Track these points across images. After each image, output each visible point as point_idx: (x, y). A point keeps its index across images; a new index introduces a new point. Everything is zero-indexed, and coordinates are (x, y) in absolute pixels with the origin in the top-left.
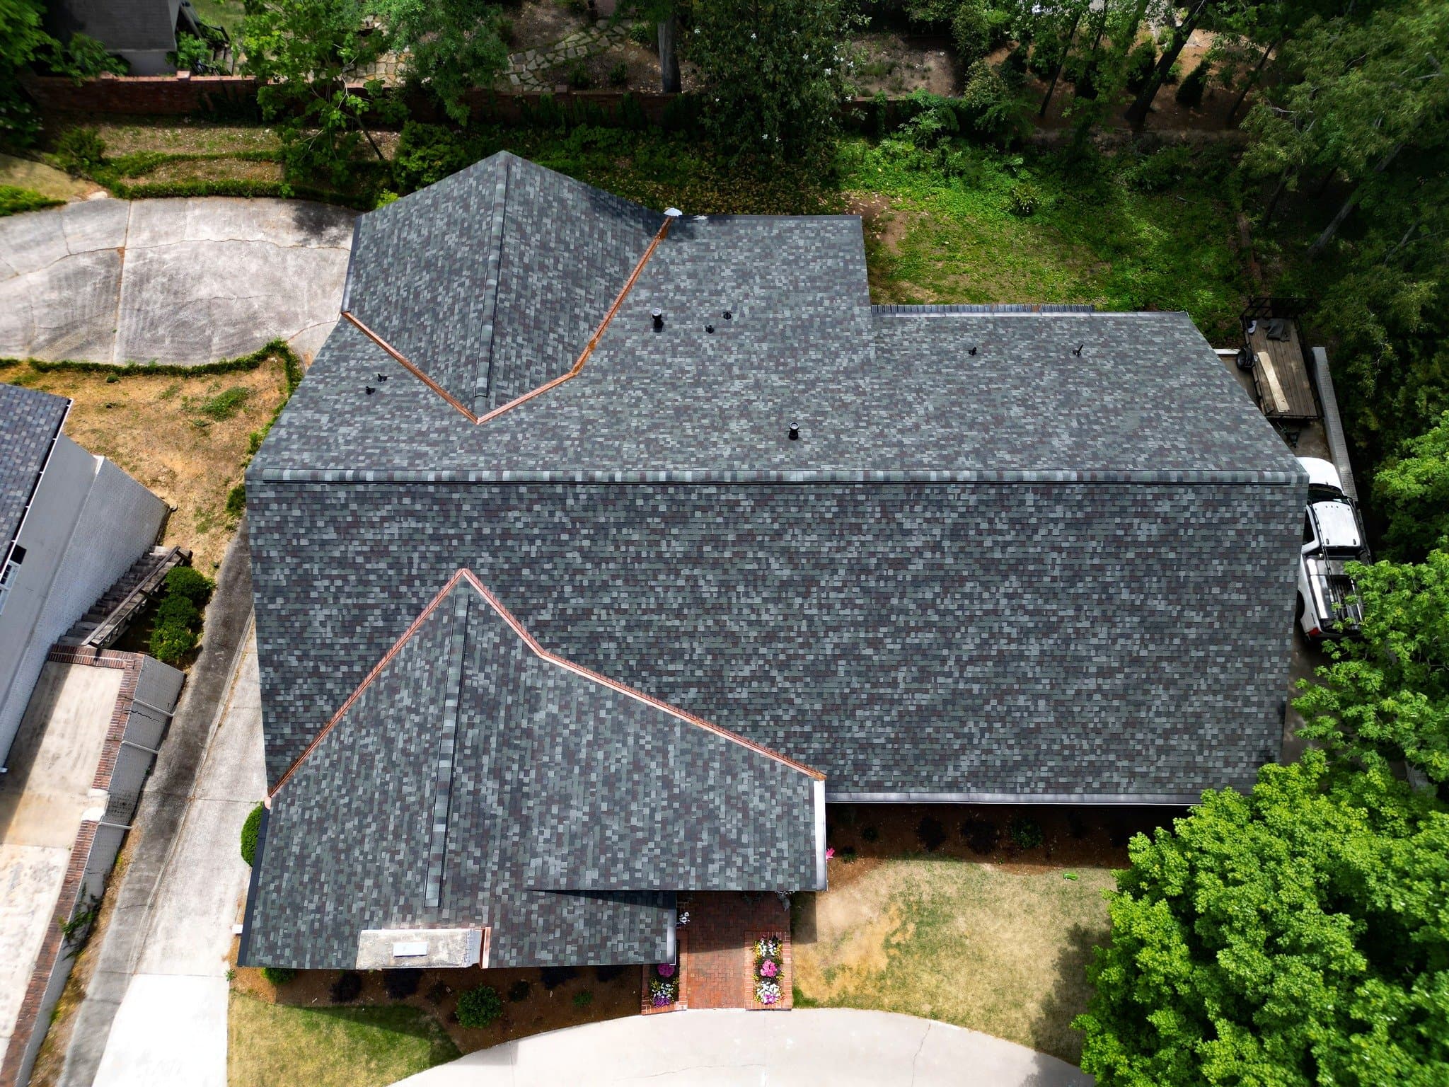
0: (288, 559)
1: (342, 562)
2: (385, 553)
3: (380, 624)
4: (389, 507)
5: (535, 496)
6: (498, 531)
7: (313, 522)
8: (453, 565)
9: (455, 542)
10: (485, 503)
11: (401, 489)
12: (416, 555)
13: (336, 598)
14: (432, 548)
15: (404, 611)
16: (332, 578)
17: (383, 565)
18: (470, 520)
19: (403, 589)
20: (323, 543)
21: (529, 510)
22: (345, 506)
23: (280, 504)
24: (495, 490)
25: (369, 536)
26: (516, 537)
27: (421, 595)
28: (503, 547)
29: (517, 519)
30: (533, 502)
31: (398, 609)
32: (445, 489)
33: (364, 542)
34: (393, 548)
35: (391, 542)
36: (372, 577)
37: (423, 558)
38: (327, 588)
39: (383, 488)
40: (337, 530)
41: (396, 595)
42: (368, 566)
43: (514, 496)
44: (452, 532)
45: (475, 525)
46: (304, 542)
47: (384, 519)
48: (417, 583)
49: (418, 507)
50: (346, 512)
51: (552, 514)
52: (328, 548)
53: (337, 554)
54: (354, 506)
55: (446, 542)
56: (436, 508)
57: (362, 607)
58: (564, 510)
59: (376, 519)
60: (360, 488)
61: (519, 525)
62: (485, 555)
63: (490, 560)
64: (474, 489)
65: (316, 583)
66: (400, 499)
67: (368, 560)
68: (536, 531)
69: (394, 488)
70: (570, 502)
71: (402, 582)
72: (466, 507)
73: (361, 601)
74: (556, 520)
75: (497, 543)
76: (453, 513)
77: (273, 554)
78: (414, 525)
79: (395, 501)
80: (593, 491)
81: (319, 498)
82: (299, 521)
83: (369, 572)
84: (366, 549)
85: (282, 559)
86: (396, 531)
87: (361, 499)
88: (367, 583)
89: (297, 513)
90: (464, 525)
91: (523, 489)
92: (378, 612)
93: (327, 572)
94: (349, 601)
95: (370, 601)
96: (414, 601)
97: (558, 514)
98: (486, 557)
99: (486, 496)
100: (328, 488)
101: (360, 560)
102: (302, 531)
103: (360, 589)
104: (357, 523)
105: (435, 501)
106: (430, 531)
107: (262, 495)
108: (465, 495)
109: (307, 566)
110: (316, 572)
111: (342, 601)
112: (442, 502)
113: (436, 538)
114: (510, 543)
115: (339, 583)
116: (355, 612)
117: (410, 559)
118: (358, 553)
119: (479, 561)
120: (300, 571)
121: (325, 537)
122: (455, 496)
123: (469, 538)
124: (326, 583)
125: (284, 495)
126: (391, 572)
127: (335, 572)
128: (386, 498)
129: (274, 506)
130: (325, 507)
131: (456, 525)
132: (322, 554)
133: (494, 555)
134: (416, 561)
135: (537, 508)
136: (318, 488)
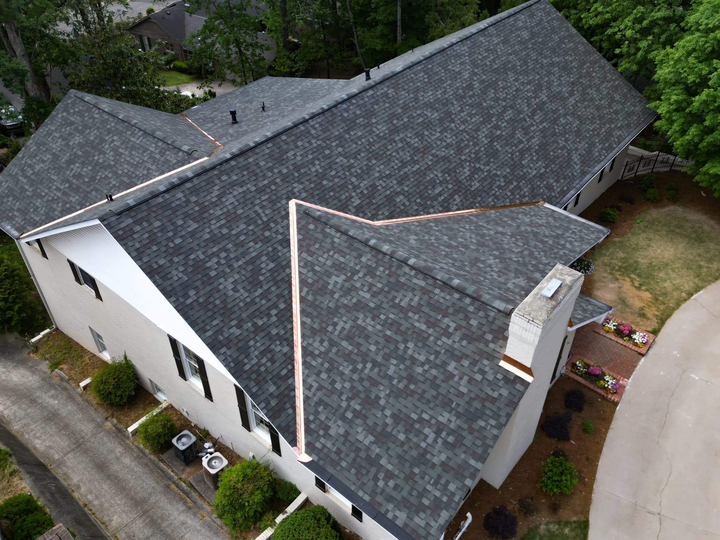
0: (176, 259)
1: (214, 240)
2: (238, 218)
3: (272, 265)
4: (217, 188)
5: (293, 138)
6: (291, 168)
7: (173, 224)
8: (284, 202)
9: (273, 187)
10: (271, 155)
11: (216, 172)
12: (257, 208)
13: (230, 266)
14: (263, 198)
15: (280, 248)
16: (216, 254)
17: (243, 226)
18: (270, 169)
19: (267, 234)
20: (192, 234)
21: (297, 147)
22: (188, 202)
23: (140, 224)
24: (270, 145)
25: (219, 213)
26: (302, 166)
27: (281, 231)
28: (301, 176)
29: (295, 155)
30: (295, 142)
31: (274, 249)
32: (241, 159)
33: (218, 219)
34: (240, 212)
35: (235, 208)
36: (242, 238)
37: (263, 207)
38: (218, 263)
39: (203, 177)
40: (194, 220)
41: (266, 240)
42: (234, 232)
43: (282, 144)
44: (266, 182)
45: (276, 171)
46: (178, 241)
47: (219, 197)
48: (272, 225)
49: (235, 178)
50: (191, 205)
51: (309, 142)
52: (197, 236)
53: (207, 236)
54: (194, 199)
55: (268, 190)
56: (245, 173)
57: (252, 261)
58: (314, 138)
59: (214, 200)
60: (189, 185)
61: (299, 158)
62: (295, 185)
63: (301, 187)
64: (257, 150)
65: (208, 265)
66: (219, 179)
67: (231, 229)
68: (310, 157)
69: (210, 174)
70: (313, 132)
71: (263, 230)
72: (262, 163)
73: (248, 258)
74: (315, 145)
75: (296, 174)
76: (258, 171)
77: (162, 262)
78: (241, 190)
79: (217, 181)
80: (319, 120)
81: (165, 206)
82: (163, 229)
83: (238, 235)
84: (223, 222)
85: (171, 261)
86: (233, 200)
87: (195, 191)
88: (242, 244)
89: (157, 224)
90: (270, 174)
91: (284, 137)
92: (264, 258)
93: (210, 252)
94: (240, 263)
95: (254, 254)
96: (280, 237)
97: (313, 141)
98: (297, 187)
99: (267, 151)
100: (167, 196)
101: (225, 231)
102: (171, 234)
103: (241, 250)
104: (204, 209)
105: (242, 169)
106: (254, 189)
107: (122, 226)
108: (256, 157)
109: (193, 256)
110: (202, 257)
111: (236, 265)
112: (246, 167)
113: (261, 191)
114: (303, 171)
115: (223, 255)
116: (250, 268)
117: (255, 212)
118: (221, 227)
119: (296, 190)
120: (191, 263)
121: (190, 229)
122: (251, 160)
123: (278, 180)
124: (215, 260)
125: (139, 216)
126: (251, 228)
127: (215, 249)
128: (210, 183)
129: (138, 228)
130: (175, 210)
131: (265, 177)
132: (197, 242)
133: (300, 182)
134: (260, 211)
135: (299, 144)
136: (160, 200)
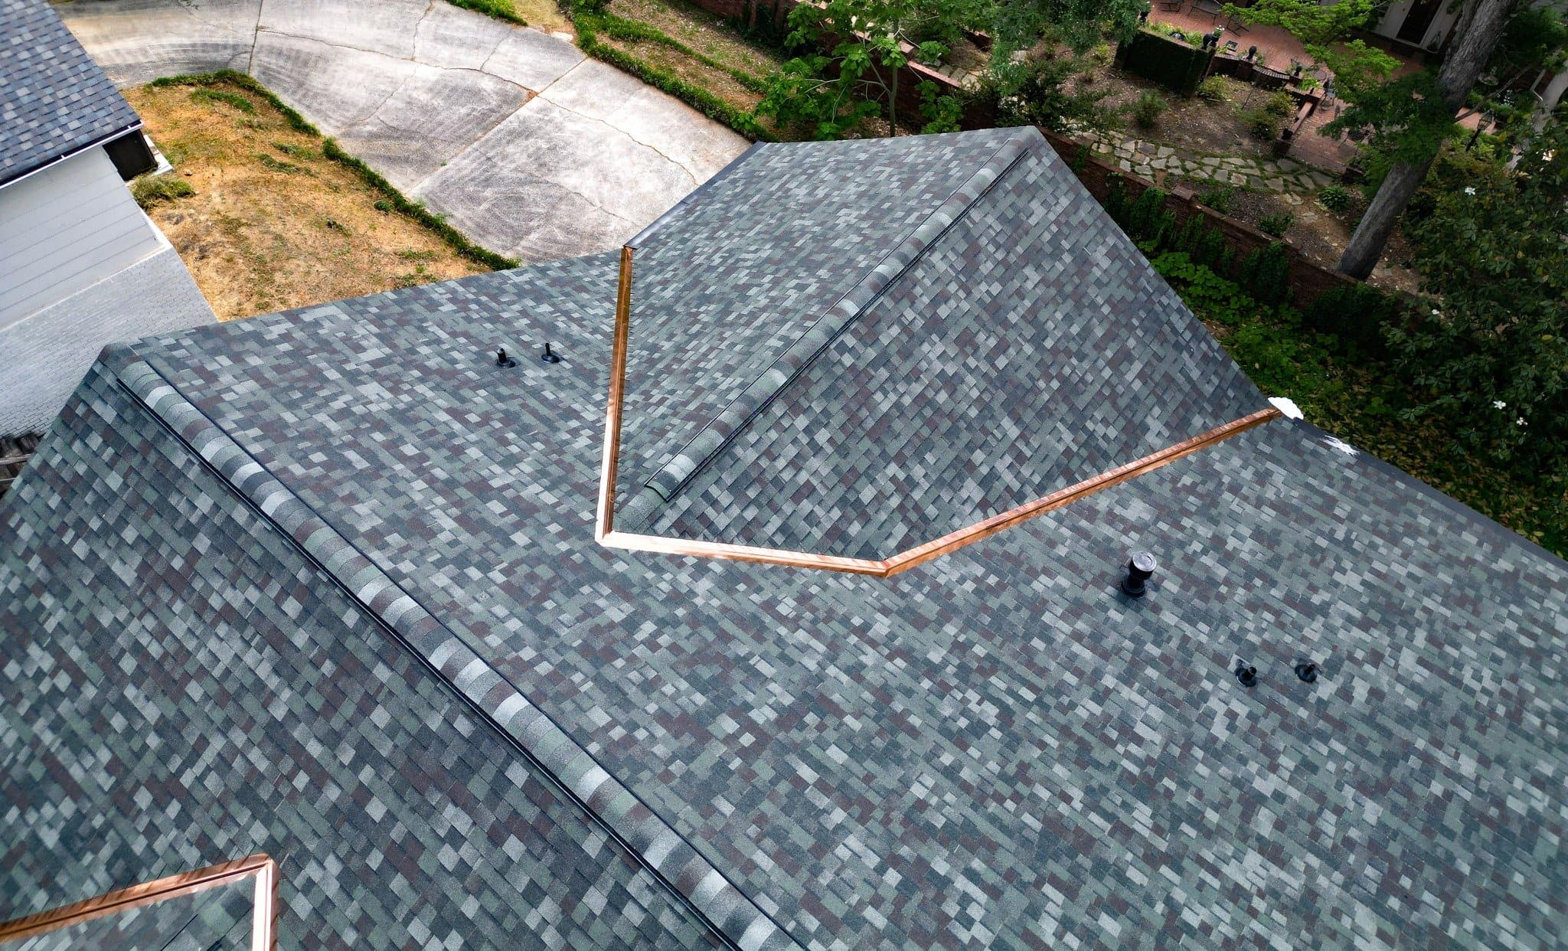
0: (34, 562)
1: (99, 642)
2: (173, 688)
3: (50, 839)
4: (253, 594)
5: (530, 813)
6: (397, 833)
7: (122, 521)
8: (259, 832)
9: (301, 780)
10: (423, 739)
11: (303, 575)
12: (217, 743)
13: (35, 712)
14: (254, 755)
15: (106, 852)
16: (62, 662)
17: (151, 712)
18: (366, 753)
19: (143, 799)
20: (106, 577)
21: (496, 838)
22: (190, 531)
23: (106, 443)
24: (463, 726)
25: (179, 628)
26: (418, 879)
27: (160, 845)
28: (376, 882)
29: (455, 838)
30: (514, 824)
31: (101, 835)
32: (373, 640)
33: (161, 633)
34: (195, 690)
35: (202, 672)
36: (118, 722)
37: (223, 764)
38: (40, 675)
39: (276, 546)
40: (144, 568)
41: (121, 801)
42: (130, 692)
43: (489, 771)
44: (314, 749)
45: (366, 774)
46: (80, 549)
47: (227, 614)
48: (174, 809)
49: (300, 639)
50: (183, 546)
51: (533, 894)
52: (104, 593)
53: (106, 620)
54: (202, 543)
55: (287, 765)
56: (328, 667)
57: (56, 773)
58: (567, 906)
59: (215, 602)
60: (241, 514)
61: (448, 857)
62: (333, 866)
63: (332, 889)
64: (425, 685)
65: (34, 650)
66: (284, 593)
67: (137, 680)
68: (470, 908)
69: (292, 561)
70: (595, 900)
71: (152, 783)
72: (380, 716)
73: (64, 756)
74: (532, 921)
75: (375, 860)
76: (348, 709)
77: (25, 532)
78: (264, 671)
79: (273, 590)
80: (667, 920)
81: (167, 479)
82: (105, 500)
83: (124, 707)
84: (155, 650)
85: (28, 553)
86: (226, 659)
87: (227, 537)
88: (101, 726)
89: (114, 481)
90: (347, 755)
91: (518, 774)
92: (67, 808)
93: (65, 642)
94: (48, 737)
95: (76, 773)
96: (139, 846)
97: (548, 908)
98: (326, 874)
99: (435, 723)
100: (194, 472)
101: (128, 664)
102: (95, 524)
103: (81, 727)
104: (179, 583)
105: (338, 652)
106: (279, 712)
107: (98, 407)
108: (399, 686)
109: (48, 601)
110: (50, 626)
111: (40, 725)
112: (350, 667)
113: (277, 737)
114: (398, 883)
115: (63, 681)
116: (37, 770)
117: (203, 742)
118: (138, 649)
119: (312, 870)
120: (31, 603)
121: (117, 568)
122: (382, 672)
123: (332, 793)
124: (47, 663)
125: (126, 432)
126: (153, 741)
127: (75, 654)
128: (268, 567)
129: (95, 441)
130: (163, 509)
131: (332, 740)
132: (84, 595)
133: (348, 881)
134: (208, 757)
135: (513, 847)
136: (179, 459)
